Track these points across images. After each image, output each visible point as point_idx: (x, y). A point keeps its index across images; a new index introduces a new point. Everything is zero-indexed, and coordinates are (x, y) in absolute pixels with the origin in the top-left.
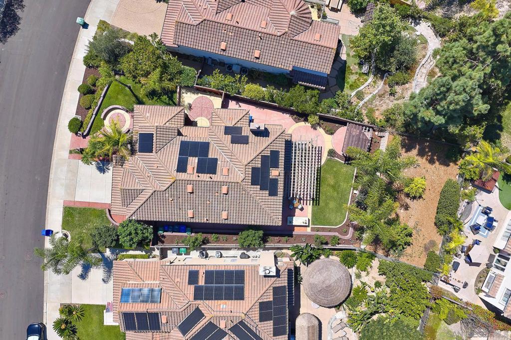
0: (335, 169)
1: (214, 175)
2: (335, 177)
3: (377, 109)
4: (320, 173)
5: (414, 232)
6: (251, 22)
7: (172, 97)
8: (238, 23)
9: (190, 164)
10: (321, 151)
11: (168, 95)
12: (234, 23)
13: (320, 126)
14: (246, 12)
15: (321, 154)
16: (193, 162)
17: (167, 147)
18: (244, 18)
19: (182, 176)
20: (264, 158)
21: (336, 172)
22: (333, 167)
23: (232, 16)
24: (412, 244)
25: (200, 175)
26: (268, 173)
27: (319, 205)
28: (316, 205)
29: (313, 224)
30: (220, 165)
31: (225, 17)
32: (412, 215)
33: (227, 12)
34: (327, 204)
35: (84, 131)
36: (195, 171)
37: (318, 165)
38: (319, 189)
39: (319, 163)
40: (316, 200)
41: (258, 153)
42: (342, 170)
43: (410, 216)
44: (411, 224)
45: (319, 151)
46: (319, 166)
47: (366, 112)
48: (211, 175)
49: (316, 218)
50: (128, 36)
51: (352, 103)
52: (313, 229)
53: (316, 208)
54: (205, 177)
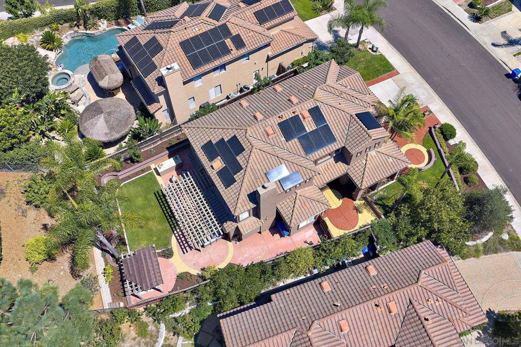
0: (155, 239)
1: (279, 122)
2: (151, 230)
3: (134, 339)
4: (170, 225)
5: (25, 206)
6: (362, 320)
7: (383, 208)
8: (376, 305)
9: (310, 122)
10: (182, 249)
11: (389, 208)
12: (381, 302)
13: (199, 276)
14: (378, 332)
15: (181, 246)
16: (310, 126)
17: (346, 129)
18: (374, 319)
19: (310, 104)
20: (238, 168)
21: (152, 236)
22: (159, 239)
23: (390, 312)
24: (22, 193)
25: (293, 115)
26: (224, 159)
27: (155, 193)
28: (158, 192)
29: (151, 174)
30: (280, 136)
31: (396, 303)
32: (34, 223)
33: (401, 315)
34: (146, 198)
35: (435, 131)
36: (300, 116)
37: (178, 233)
38: (162, 209)
39: (177, 235)
40: (160, 196)
41: (248, 169)
42: (145, 242)
43: (35, 221)
44: (32, 213)
45: (185, 247)
46: (175, 232)
47: (150, 328)
48: (282, 120)
49: (151, 180)
50: (481, 248)
51: (174, 335)
52: (149, 168)
53: (156, 189)
54: (287, 115)
